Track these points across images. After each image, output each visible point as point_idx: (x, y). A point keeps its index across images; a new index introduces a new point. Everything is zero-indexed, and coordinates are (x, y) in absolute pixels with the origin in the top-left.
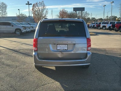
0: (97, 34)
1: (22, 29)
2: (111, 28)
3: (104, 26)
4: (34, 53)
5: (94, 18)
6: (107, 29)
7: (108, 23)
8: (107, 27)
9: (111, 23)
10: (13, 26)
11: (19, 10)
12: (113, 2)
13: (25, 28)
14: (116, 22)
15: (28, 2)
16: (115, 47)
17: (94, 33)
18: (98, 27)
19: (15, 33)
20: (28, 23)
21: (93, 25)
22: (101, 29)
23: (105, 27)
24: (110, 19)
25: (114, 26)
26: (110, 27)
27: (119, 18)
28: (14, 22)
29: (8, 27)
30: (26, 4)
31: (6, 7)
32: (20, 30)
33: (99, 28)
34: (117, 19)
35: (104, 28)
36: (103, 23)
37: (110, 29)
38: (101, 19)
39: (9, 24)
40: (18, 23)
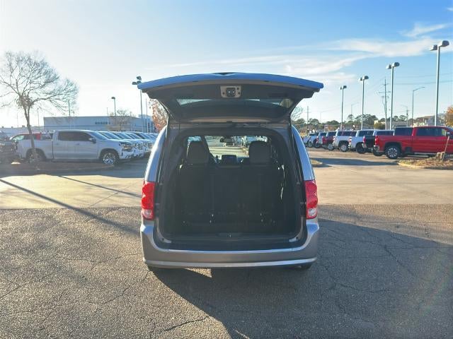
0: (325, 163)
1: (120, 150)
2: (364, 146)
3: (342, 143)
4: (143, 228)
5: (316, 120)
6: (353, 150)
7: (354, 134)
8: (352, 144)
9: (361, 134)
10: (94, 142)
11: (113, 98)
12: (366, 78)
13: (128, 147)
14: (375, 130)
15: (139, 78)
16: (380, 201)
17: (318, 160)
18: (327, 143)
19: (100, 160)
20: (138, 134)
21: (313, 138)
22: (334, 149)
23: (346, 143)
24: (358, 123)
25: (370, 142)
26: (359, 144)
27: (383, 120)
28: (97, 132)
29: (82, 143)
30: (134, 83)
31: (75, 91)
32: (114, 152)
33: (330, 146)
34: (376, 122)
35: (344, 147)
36: (340, 134)
37: (359, 149)
38: (335, 123)
39: (84, 137)
40: (110, 133)
